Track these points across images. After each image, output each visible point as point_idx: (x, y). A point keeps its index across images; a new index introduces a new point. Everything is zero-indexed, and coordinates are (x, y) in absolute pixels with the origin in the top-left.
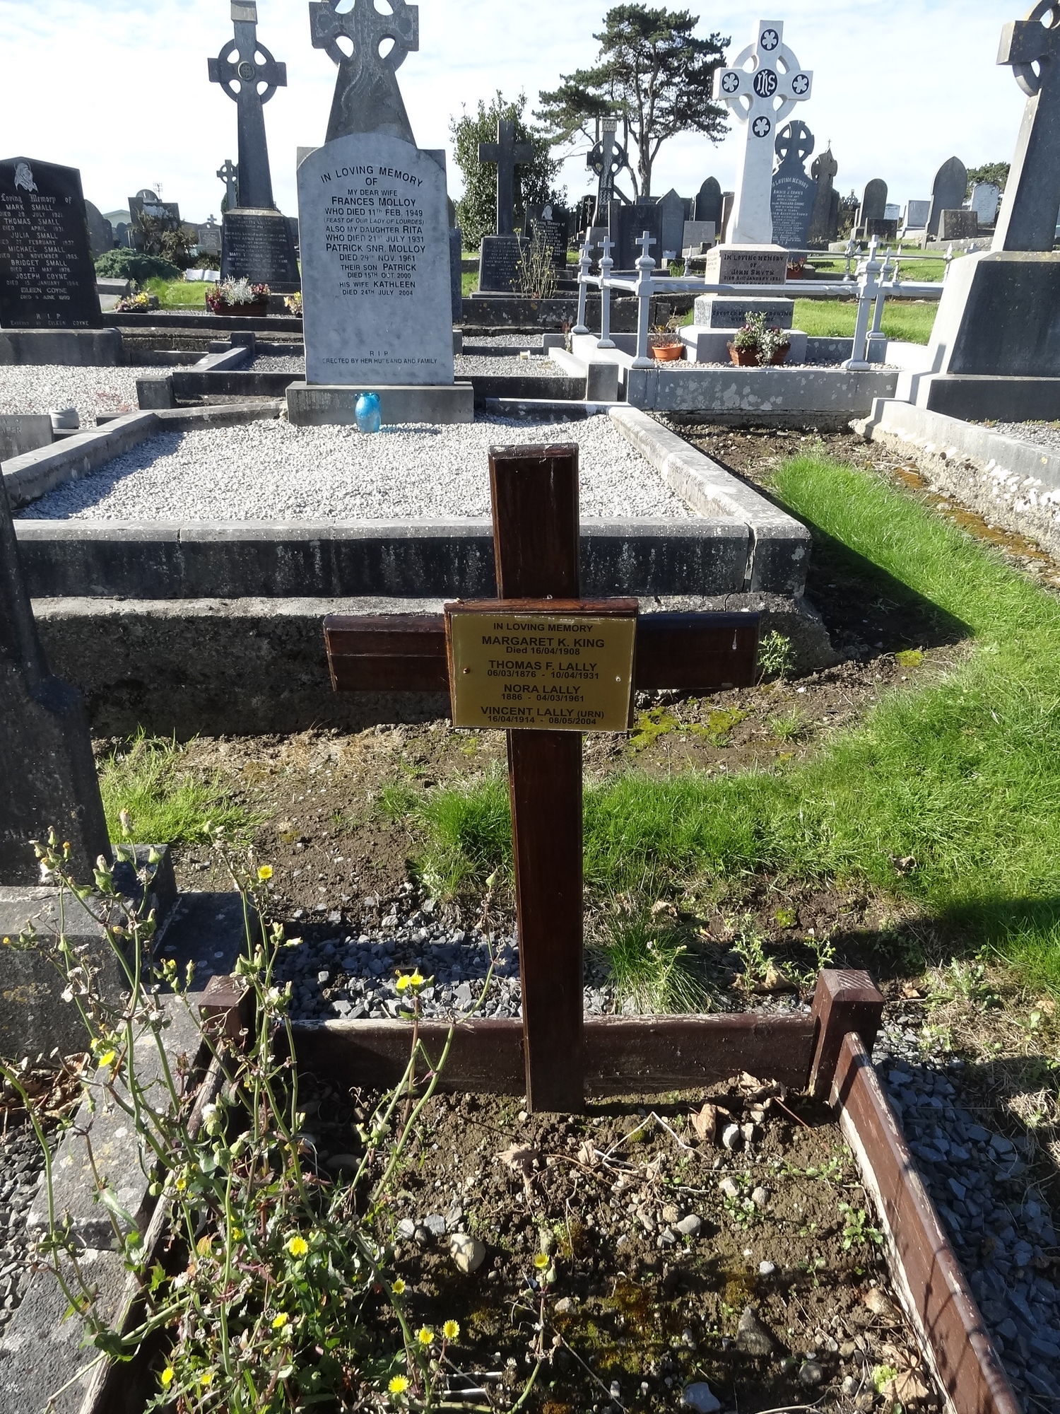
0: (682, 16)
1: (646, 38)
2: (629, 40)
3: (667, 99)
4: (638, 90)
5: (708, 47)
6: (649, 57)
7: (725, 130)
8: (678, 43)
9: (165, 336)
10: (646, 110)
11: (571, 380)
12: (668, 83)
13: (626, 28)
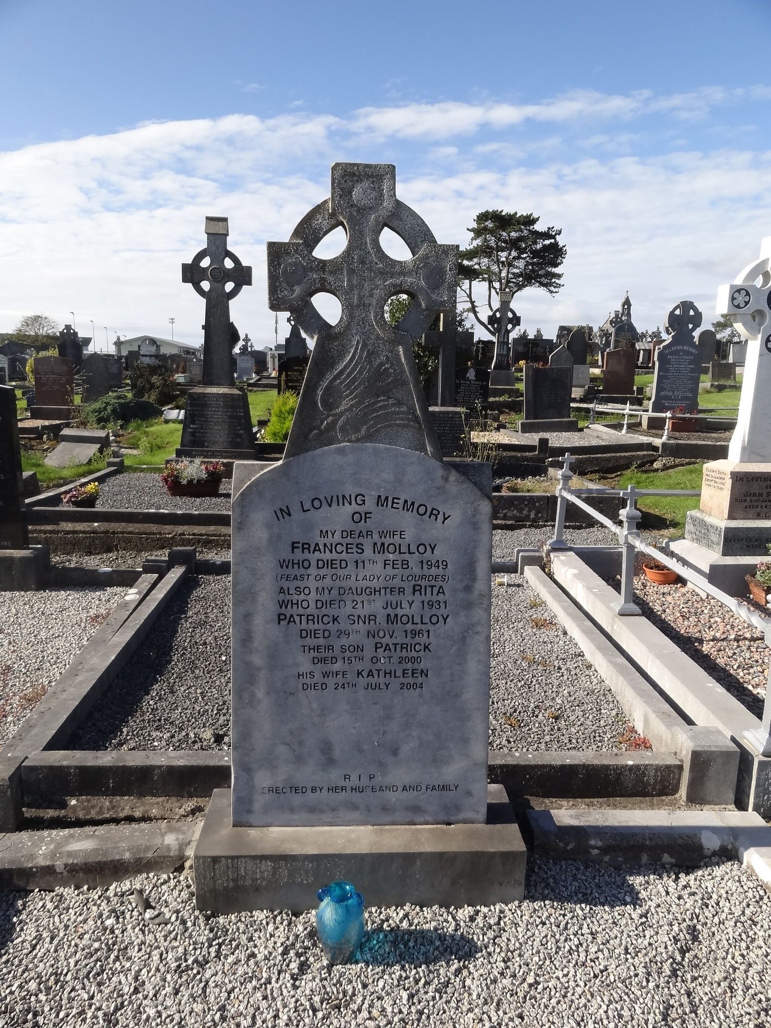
0: (528, 217)
1: (504, 230)
2: (491, 232)
3: (517, 267)
4: (498, 262)
5: (546, 235)
6: (505, 242)
7: (559, 286)
8: (526, 233)
9: (107, 532)
10: (504, 274)
12: (519, 258)
13: (490, 224)
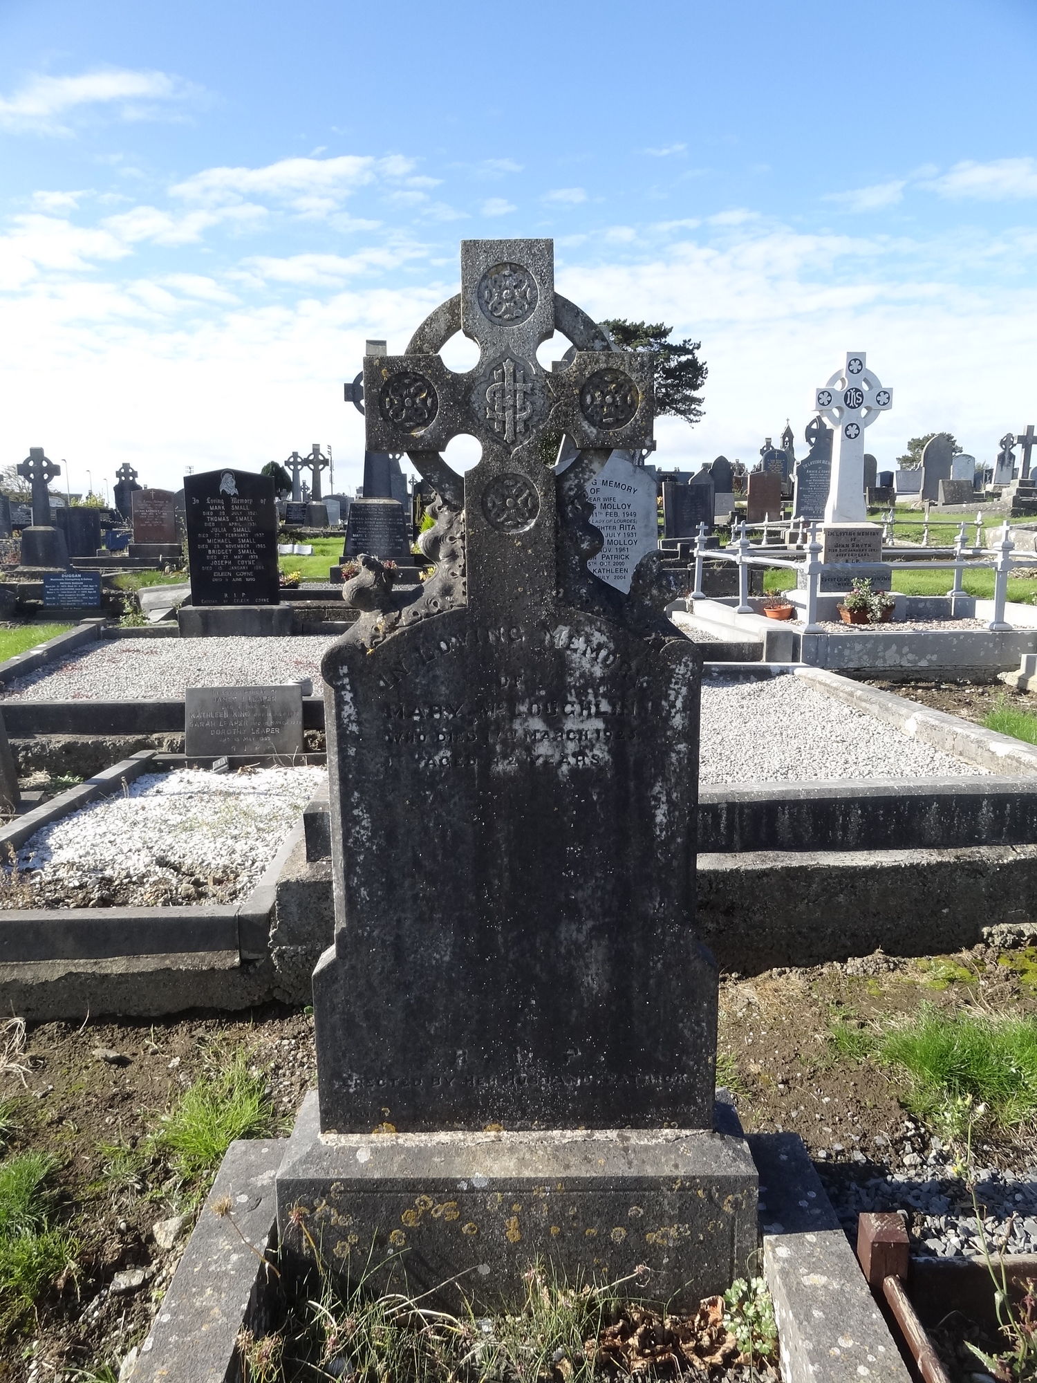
0: (658, 328)
5: (682, 350)
8: (656, 348)
9: (319, 607)
11: (750, 645)
